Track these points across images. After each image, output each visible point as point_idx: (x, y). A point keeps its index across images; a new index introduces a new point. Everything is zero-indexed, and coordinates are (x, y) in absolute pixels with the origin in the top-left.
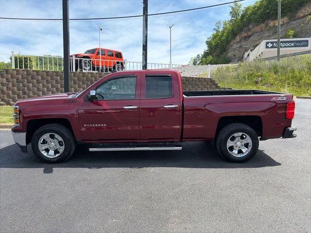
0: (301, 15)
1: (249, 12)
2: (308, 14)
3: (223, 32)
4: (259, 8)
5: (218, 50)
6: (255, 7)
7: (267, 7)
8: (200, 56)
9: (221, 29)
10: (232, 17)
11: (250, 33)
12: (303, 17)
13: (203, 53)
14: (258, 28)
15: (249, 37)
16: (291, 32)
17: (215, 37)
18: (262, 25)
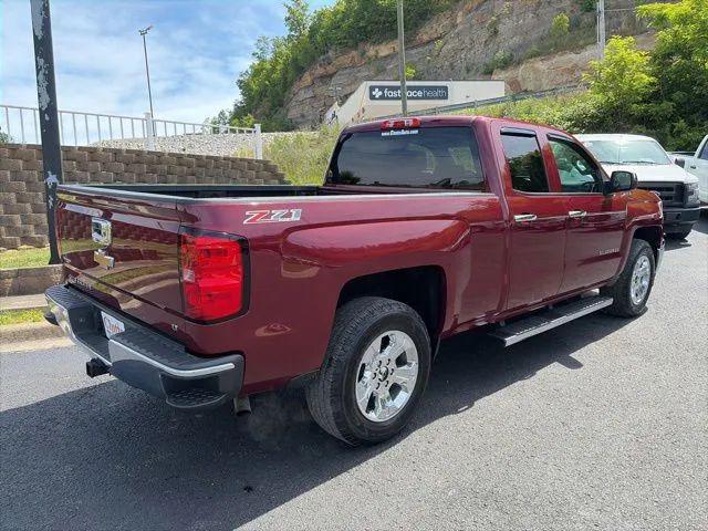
0: (426, 38)
1: (325, 22)
2: (435, 36)
3: (275, 62)
4: (345, 15)
5: (266, 104)
6: (335, 13)
7: (359, 16)
8: (227, 114)
9: (269, 56)
10: (291, 30)
11: (331, 69)
12: (429, 42)
13: (232, 109)
14: (345, 60)
15: (331, 76)
16: (410, 72)
17: (257, 72)
18: (354, 53)
